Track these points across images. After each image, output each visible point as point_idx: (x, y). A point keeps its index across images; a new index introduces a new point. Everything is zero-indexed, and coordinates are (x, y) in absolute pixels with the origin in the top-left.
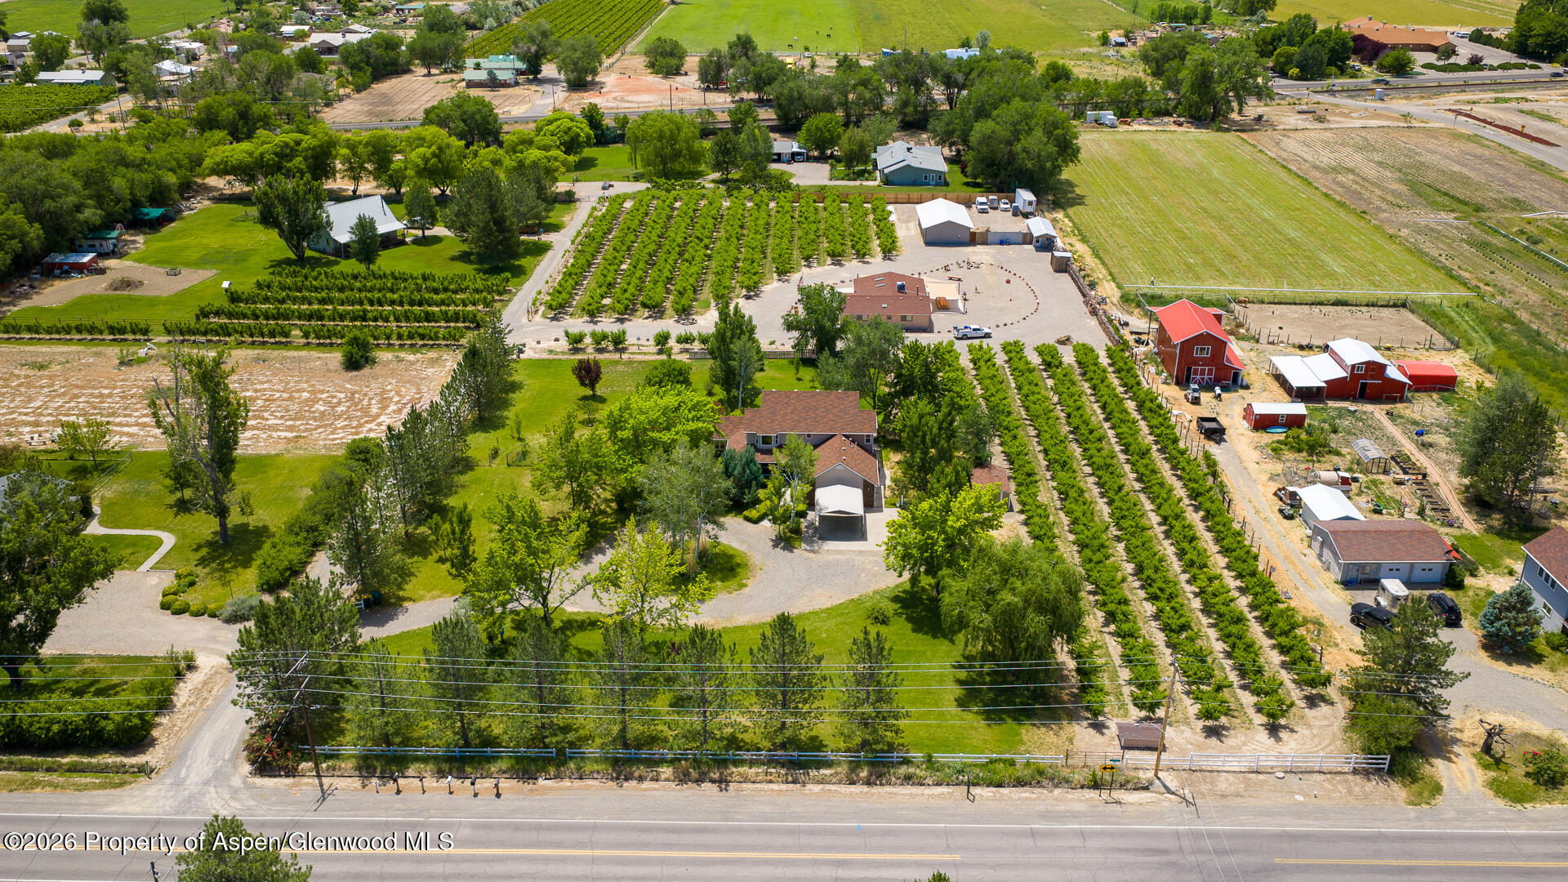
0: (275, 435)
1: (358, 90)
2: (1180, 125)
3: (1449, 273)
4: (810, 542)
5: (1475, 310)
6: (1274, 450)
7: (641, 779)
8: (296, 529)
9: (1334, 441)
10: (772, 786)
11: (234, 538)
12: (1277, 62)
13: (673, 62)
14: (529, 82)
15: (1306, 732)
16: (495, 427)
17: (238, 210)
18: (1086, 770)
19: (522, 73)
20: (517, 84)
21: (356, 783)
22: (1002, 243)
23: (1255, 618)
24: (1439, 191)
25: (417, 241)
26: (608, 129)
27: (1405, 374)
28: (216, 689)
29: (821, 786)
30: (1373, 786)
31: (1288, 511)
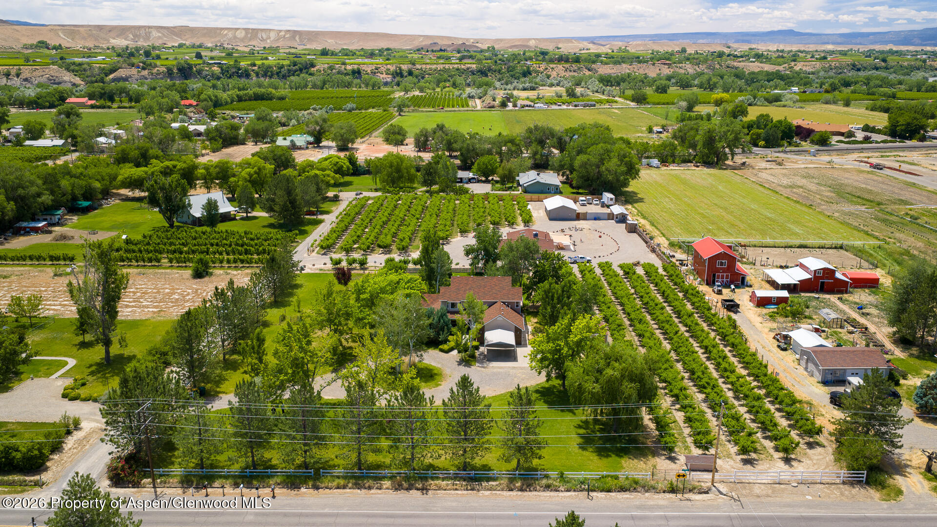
0: (146, 310)
1: (214, 152)
2: (698, 166)
3: (867, 233)
4: (481, 362)
5: (885, 250)
6: (771, 316)
7: (370, 488)
8: (154, 352)
9: (807, 312)
10: (456, 492)
11: (114, 361)
12: (752, 138)
13: (400, 137)
14: (314, 147)
15: (808, 462)
16: (284, 306)
17: (137, 205)
18: (666, 482)
19: (311, 144)
20: (307, 148)
21: (180, 491)
22: (595, 219)
23: (768, 401)
24: (854, 196)
25: (242, 219)
26: (360, 166)
27: (848, 278)
28: (92, 440)
29: (490, 492)
30: (856, 490)
31: (783, 345)
